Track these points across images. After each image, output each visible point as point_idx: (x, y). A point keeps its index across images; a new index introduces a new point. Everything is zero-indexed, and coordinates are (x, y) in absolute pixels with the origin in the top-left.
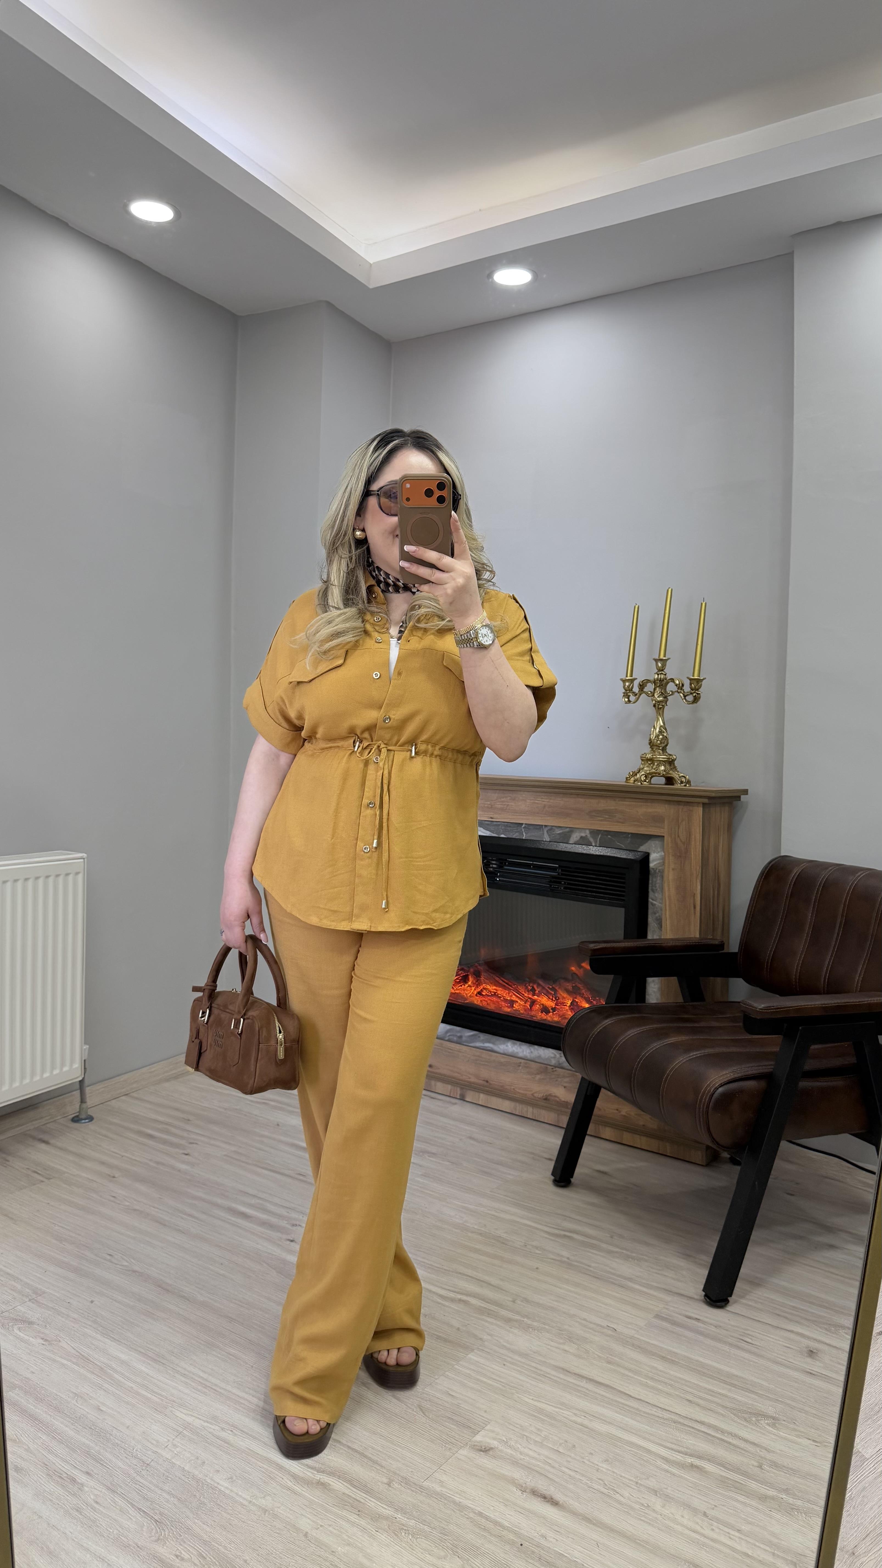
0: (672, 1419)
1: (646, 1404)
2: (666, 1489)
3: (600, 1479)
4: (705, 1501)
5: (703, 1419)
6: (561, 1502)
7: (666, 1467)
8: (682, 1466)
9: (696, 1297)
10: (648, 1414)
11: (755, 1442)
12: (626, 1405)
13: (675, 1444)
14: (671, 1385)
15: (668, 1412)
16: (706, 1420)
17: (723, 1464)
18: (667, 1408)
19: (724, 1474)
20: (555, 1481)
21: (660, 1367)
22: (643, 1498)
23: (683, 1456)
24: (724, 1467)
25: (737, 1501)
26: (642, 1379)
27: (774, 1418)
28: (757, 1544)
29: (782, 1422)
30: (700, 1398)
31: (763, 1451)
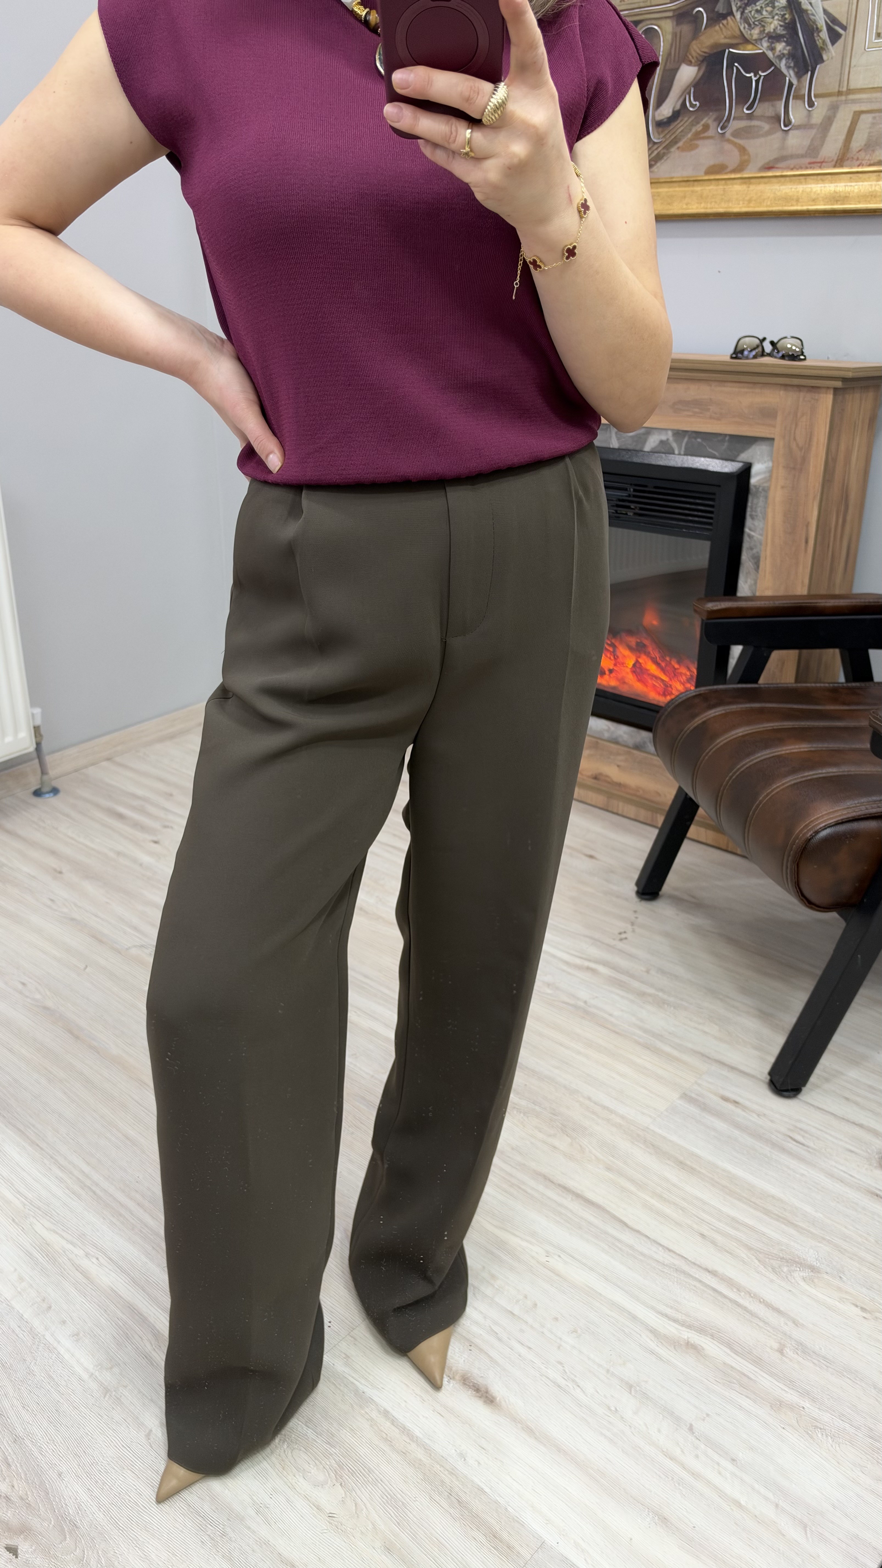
0: (675, 1266)
1: (645, 1239)
6: (498, 1399)
7: (653, 1345)
8: (675, 1344)
11: (782, 1309)
12: (618, 1240)
13: (671, 1308)
14: (683, 1209)
15: (671, 1254)
16: (720, 1270)
17: (731, 1344)
18: (671, 1247)
19: (729, 1361)
20: (496, 1362)
21: (675, 1179)
22: (612, 1396)
23: (680, 1328)
24: (731, 1349)
25: (740, 1408)
26: (648, 1198)
27: (813, 1269)
28: (756, 1486)
29: (825, 1276)
30: (718, 1231)
31: (790, 1323)
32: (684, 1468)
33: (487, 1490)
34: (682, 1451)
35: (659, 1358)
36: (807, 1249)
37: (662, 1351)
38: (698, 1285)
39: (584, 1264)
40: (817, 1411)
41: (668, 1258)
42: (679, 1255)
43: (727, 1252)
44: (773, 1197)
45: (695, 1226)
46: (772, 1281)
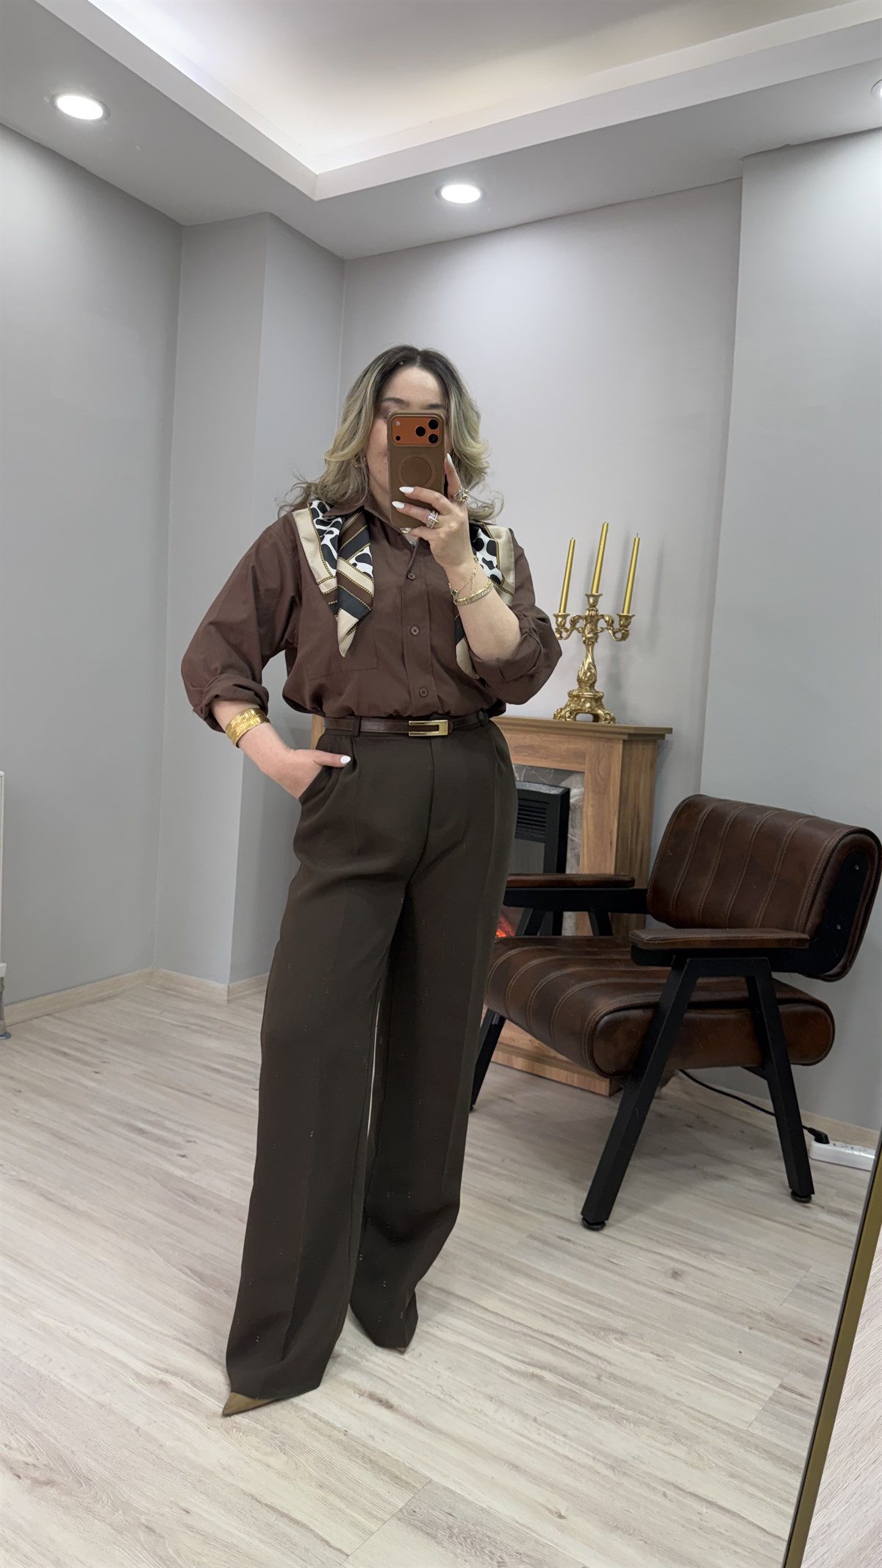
0: (525, 1333)
1: (503, 1318)
2: (503, 1395)
3: (438, 1385)
4: (538, 1408)
5: (552, 1333)
6: (395, 1406)
7: (507, 1375)
8: (522, 1375)
9: (574, 1220)
10: (501, 1326)
11: (600, 1355)
13: (521, 1355)
14: (529, 1301)
15: (520, 1326)
16: (556, 1334)
17: (564, 1375)
18: (520, 1321)
19: (561, 1383)
20: (393, 1386)
21: (523, 1284)
22: (479, 1403)
23: (527, 1366)
24: (563, 1377)
25: (570, 1408)
26: (504, 1295)
27: (622, 1333)
28: (580, 1448)
29: (631, 1337)
30: (555, 1313)
31: (605, 1363)
32: (530, 1440)
33: (390, 1454)
34: (529, 1432)
35: (513, 1383)
36: (619, 1323)
37: (514, 1379)
38: (540, 1342)
39: (456, 1331)
40: (623, 1409)
41: (518, 1328)
42: (526, 1326)
43: (561, 1324)
44: (595, 1294)
45: (538, 1310)
46: (593, 1340)
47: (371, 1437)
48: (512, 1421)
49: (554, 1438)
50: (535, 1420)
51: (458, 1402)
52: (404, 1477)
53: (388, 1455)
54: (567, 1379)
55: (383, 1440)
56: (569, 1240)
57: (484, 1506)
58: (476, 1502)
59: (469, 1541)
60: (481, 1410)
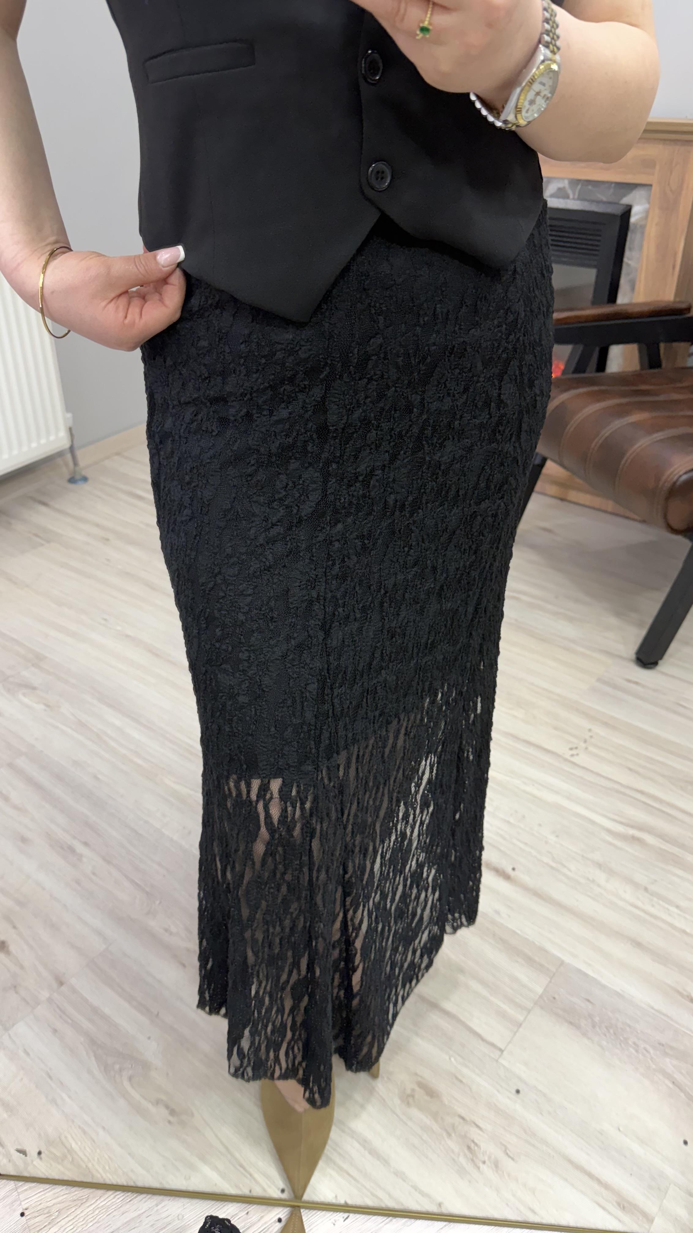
0: (614, 788)
1: (591, 773)
2: (611, 862)
3: (549, 853)
4: (647, 876)
5: (643, 789)
7: (609, 838)
8: (625, 838)
10: (592, 783)
12: (575, 775)
13: (617, 815)
14: (613, 753)
15: (610, 781)
17: (664, 837)
18: (609, 777)
22: (590, 872)
23: (627, 828)
24: (663, 840)
25: (677, 876)
30: (639, 765)
32: (646, 913)
33: (518, 932)
34: (643, 903)
35: (618, 848)
37: (619, 843)
38: (632, 800)
39: (552, 790)
41: (608, 784)
42: (616, 782)
43: (648, 778)
45: (623, 763)
46: (682, 796)
47: (497, 912)
48: (625, 892)
49: (668, 910)
50: (646, 889)
51: (570, 870)
52: (537, 959)
53: (518, 934)
54: (667, 841)
55: (509, 916)
56: (636, 683)
57: (618, 990)
58: (609, 985)
59: (611, 1031)
60: (593, 881)
